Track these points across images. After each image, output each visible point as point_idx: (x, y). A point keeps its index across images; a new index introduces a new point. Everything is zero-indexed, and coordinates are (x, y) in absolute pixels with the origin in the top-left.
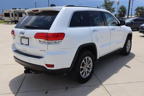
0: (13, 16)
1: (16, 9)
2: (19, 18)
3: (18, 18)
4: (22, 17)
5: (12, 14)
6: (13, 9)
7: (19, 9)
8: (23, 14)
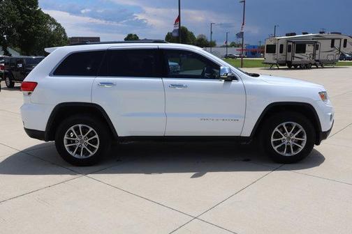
0: (281, 52)
1: (295, 34)
2: (296, 55)
3: (293, 57)
4: (304, 52)
5: (282, 46)
6: (287, 35)
7: (304, 34)
8: (307, 45)
